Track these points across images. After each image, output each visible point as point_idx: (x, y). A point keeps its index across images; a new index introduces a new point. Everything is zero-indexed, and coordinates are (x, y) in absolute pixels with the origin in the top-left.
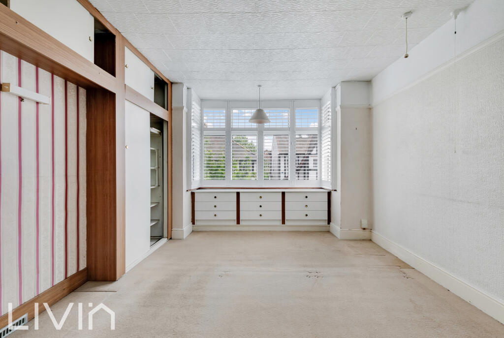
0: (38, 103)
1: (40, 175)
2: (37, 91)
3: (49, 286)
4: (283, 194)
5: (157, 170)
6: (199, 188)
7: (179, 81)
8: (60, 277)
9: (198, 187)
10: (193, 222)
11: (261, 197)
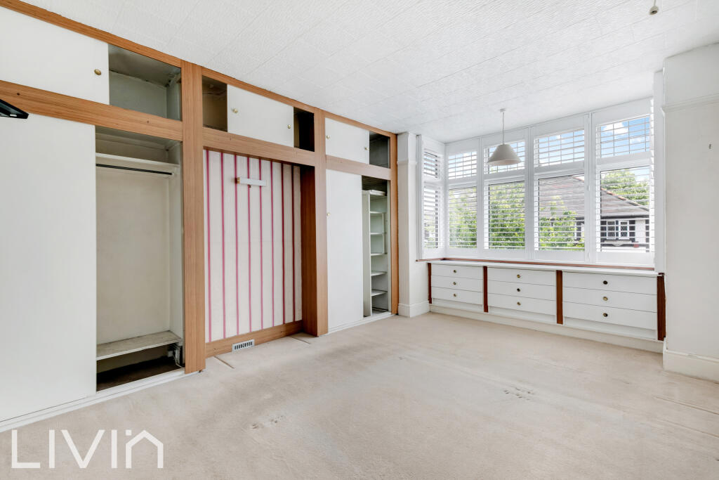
0: (260, 187)
1: (263, 240)
2: (260, 179)
3: (271, 326)
4: (559, 274)
5: (383, 235)
6: (444, 259)
7: (403, 131)
8: (279, 322)
9: (442, 257)
10: (430, 300)
11: (519, 276)
